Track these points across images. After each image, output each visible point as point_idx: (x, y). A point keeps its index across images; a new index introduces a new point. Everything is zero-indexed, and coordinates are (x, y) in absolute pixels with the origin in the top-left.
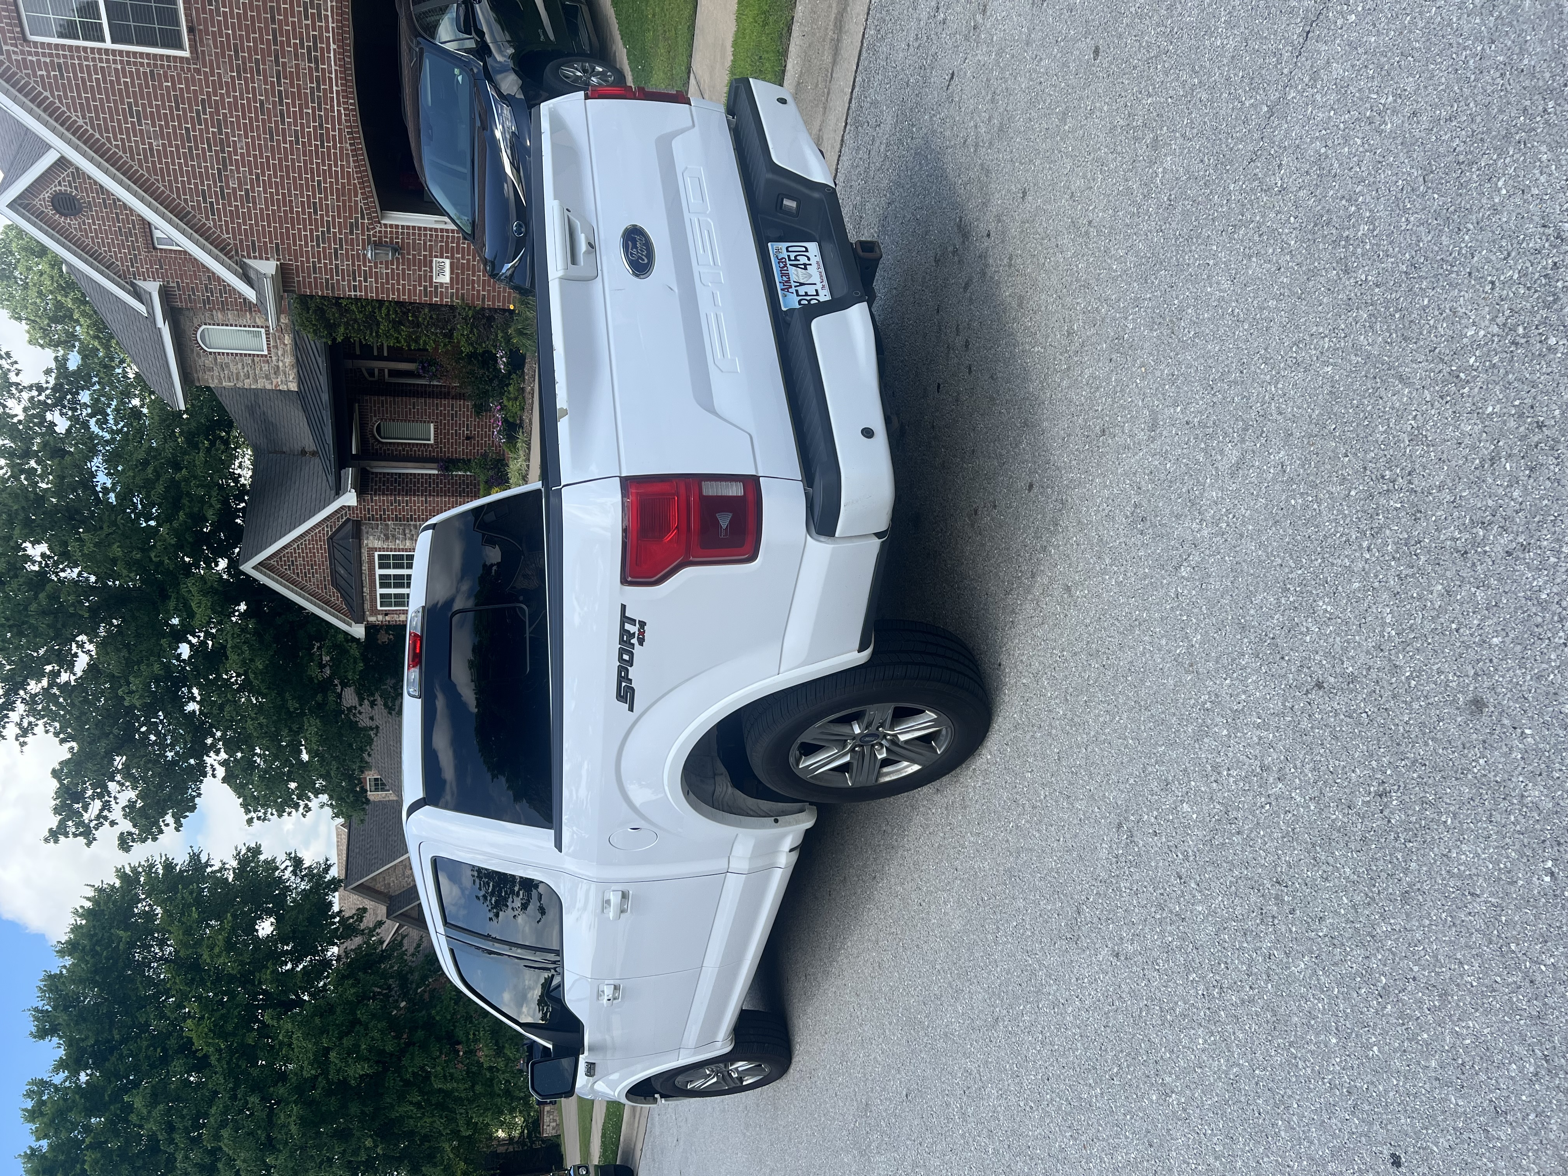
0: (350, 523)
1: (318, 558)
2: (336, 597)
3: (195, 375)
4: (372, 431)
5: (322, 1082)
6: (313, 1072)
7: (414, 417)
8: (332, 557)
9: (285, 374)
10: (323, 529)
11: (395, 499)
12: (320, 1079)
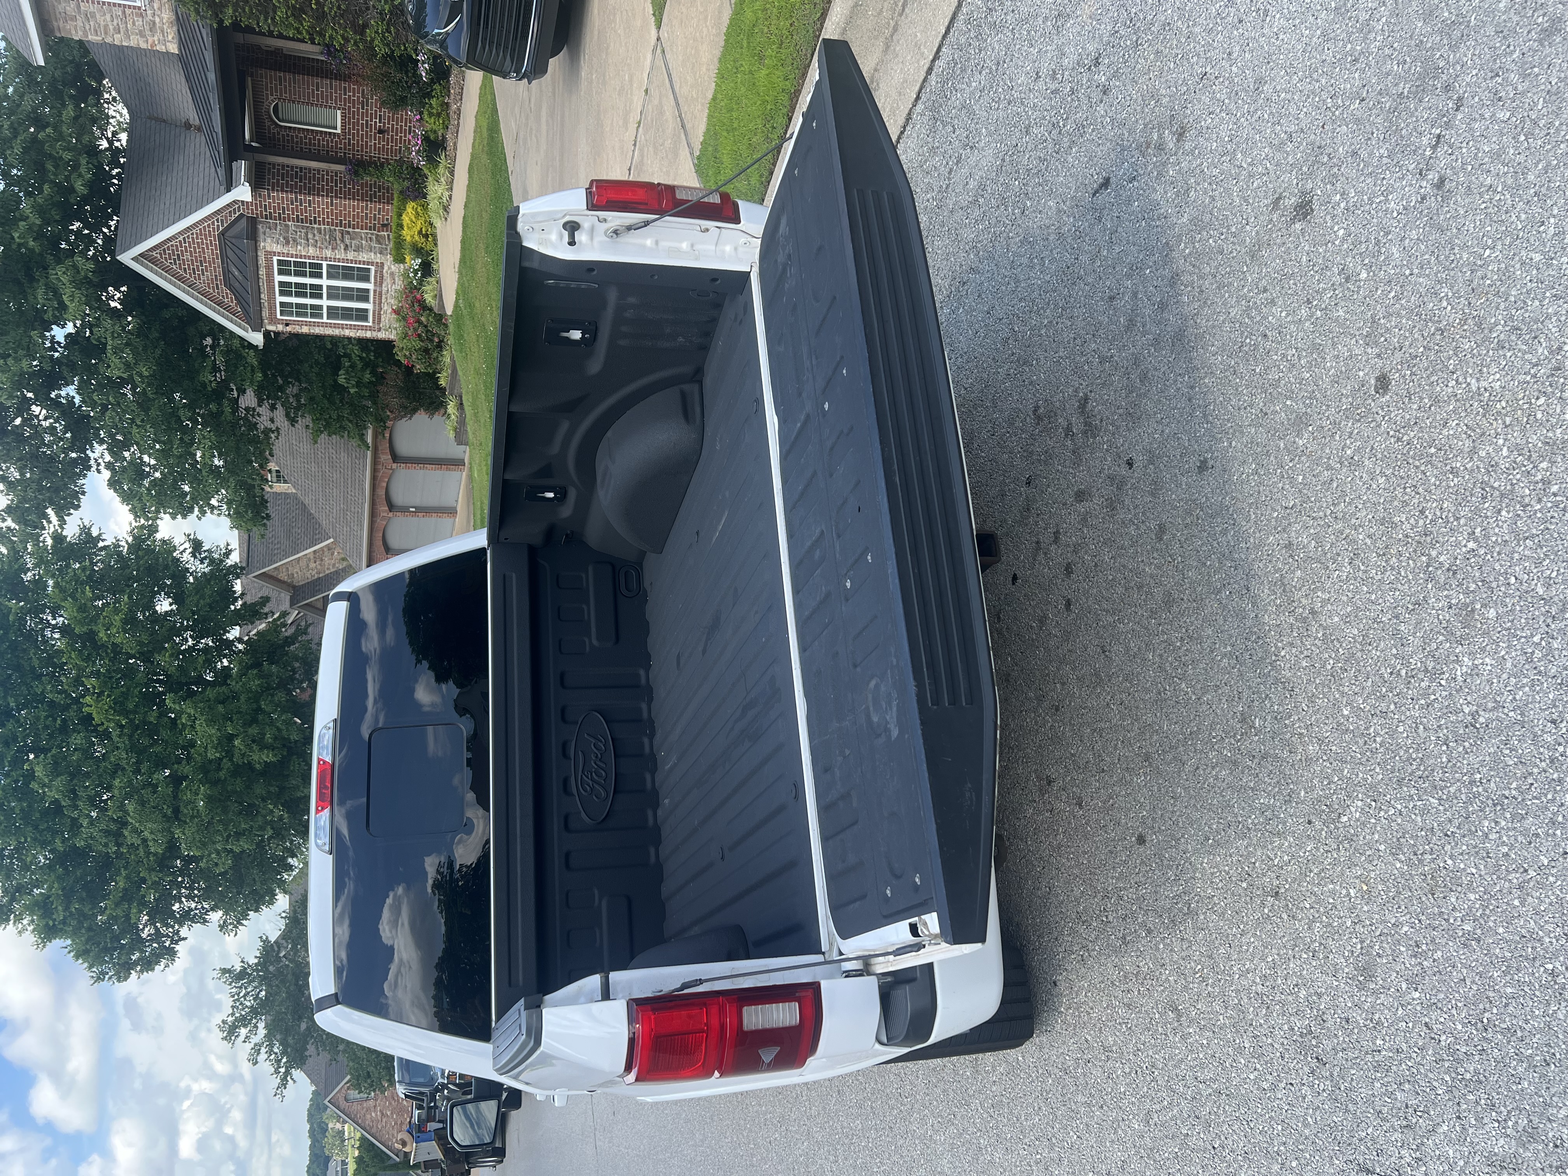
0: (245, 219)
1: (208, 255)
2: (229, 299)
3: (55, 24)
4: (269, 112)
5: (226, 764)
6: (218, 755)
7: (318, 101)
8: (224, 256)
9: (162, 31)
10: (213, 223)
11: (296, 198)
12: (224, 760)
